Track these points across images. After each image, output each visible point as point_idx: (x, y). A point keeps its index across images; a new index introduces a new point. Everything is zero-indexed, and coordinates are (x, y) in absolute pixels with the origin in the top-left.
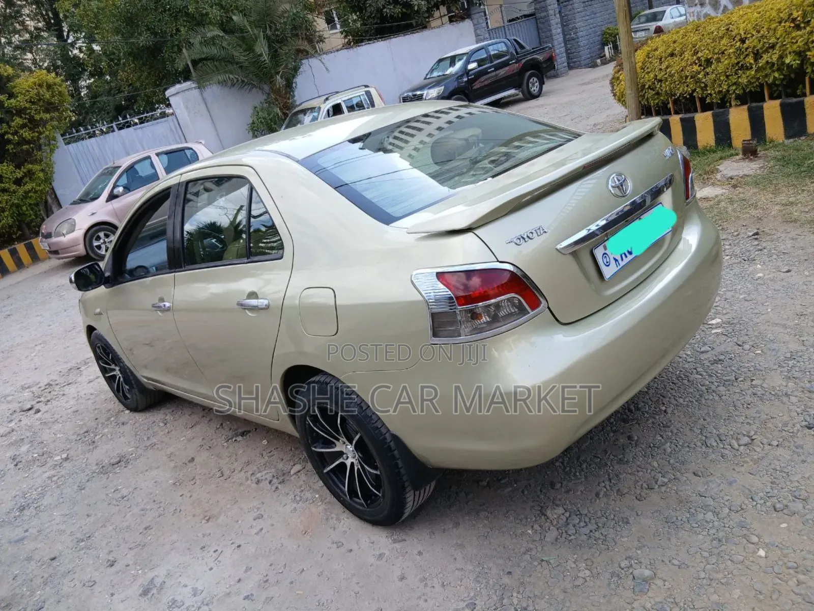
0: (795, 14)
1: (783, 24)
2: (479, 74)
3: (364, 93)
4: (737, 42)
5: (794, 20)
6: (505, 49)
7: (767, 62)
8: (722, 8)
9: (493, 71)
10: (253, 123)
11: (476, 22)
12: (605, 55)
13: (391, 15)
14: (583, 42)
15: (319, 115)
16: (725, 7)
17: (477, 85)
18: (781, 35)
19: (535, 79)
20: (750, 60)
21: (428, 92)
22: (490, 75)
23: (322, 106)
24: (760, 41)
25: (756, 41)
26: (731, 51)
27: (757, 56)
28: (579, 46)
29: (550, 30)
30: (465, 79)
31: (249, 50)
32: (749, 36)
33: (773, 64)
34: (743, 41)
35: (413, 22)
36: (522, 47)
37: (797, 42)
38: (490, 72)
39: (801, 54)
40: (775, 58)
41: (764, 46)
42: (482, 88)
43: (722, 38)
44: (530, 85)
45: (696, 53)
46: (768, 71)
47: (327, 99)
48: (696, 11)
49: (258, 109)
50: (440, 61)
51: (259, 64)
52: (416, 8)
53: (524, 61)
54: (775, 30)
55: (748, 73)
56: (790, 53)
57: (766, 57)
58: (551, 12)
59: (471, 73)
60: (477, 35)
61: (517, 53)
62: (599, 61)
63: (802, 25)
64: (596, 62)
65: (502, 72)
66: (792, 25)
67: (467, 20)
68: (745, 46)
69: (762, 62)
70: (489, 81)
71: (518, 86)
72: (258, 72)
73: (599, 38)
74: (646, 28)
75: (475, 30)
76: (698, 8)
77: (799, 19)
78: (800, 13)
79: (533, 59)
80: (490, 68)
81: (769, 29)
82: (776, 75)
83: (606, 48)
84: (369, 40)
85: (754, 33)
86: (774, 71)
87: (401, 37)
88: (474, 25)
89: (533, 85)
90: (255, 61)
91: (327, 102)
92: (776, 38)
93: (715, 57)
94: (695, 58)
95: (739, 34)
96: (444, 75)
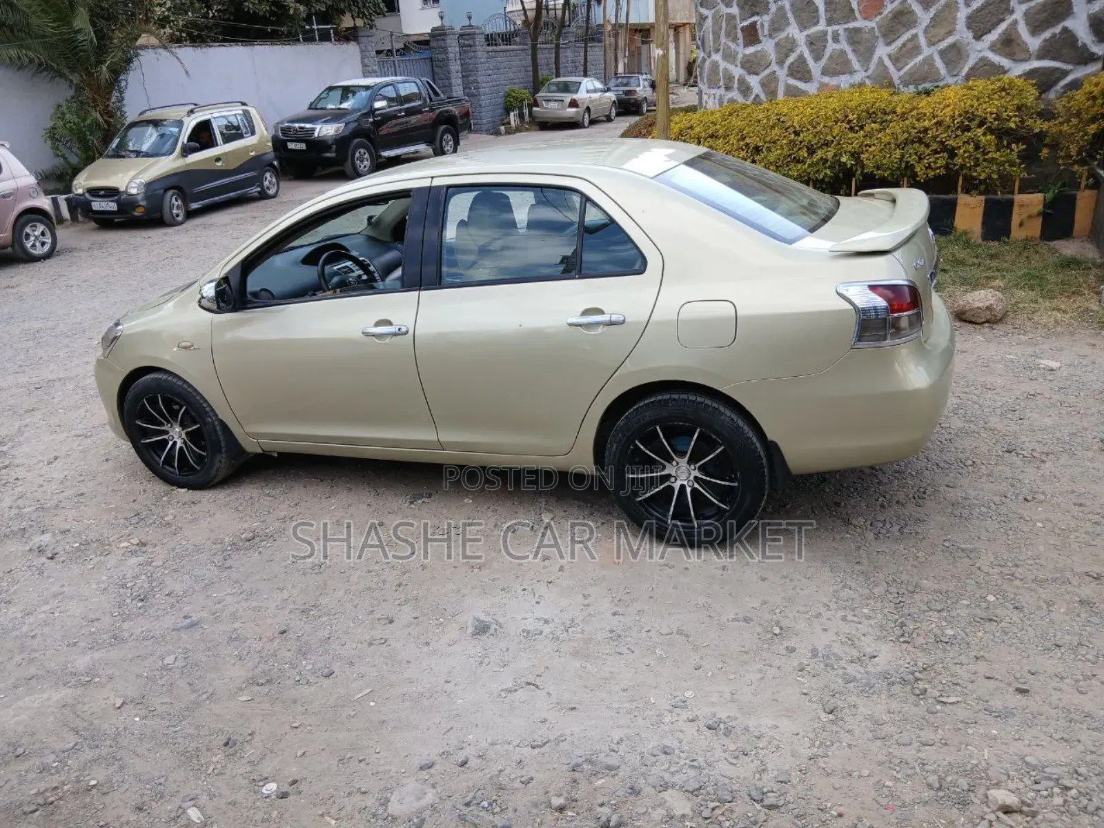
0: (851, 117)
1: (839, 124)
2: (387, 118)
3: (241, 112)
4: (790, 134)
5: (849, 122)
6: (416, 90)
7: (822, 158)
8: (752, 97)
9: (403, 117)
10: (53, 128)
11: (363, 48)
12: (509, 123)
13: (254, 12)
14: (484, 100)
15: (180, 131)
16: (757, 96)
17: (384, 130)
18: (838, 135)
19: (450, 137)
20: (804, 153)
21: (321, 128)
22: (400, 121)
23: (186, 120)
24: (815, 136)
25: (811, 136)
26: (784, 141)
27: (811, 151)
28: (480, 106)
29: (449, 79)
30: (371, 120)
31: (61, 20)
32: (804, 129)
33: (826, 161)
34: (797, 133)
35: (284, 29)
36: (436, 94)
37: (852, 143)
38: (399, 117)
39: (855, 156)
40: (830, 155)
41: (819, 142)
42: (389, 134)
43: (773, 127)
44: (444, 142)
45: (743, 139)
46: (820, 167)
47: (192, 112)
48: (718, 94)
49: (64, 109)
50: (330, 89)
51: (75, 44)
52: (291, 12)
53: (438, 111)
54: (831, 128)
55: (799, 166)
56: (845, 152)
57: (820, 154)
58: (451, 55)
59: (377, 112)
60: (364, 65)
61: (431, 100)
62: (502, 128)
63: (857, 128)
64: (499, 130)
65: (414, 119)
66: (848, 126)
67: (352, 42)
68: (800, 139)
69: (816, 158)
70: (398, 128)
71: (430, 141)
72: (70, 55)
73: (501, 100)
74: (560, 98)
75: (363, 58)
76: (722, 91)
77: (855, 121)
78: (855, 116)
79: (447, 111)
80: (400, 111)
81: (825, 126)
82: (828, 172)
83: (512, 114)
84: (224, 41)
85: (810, 127)
86: (825, 168)
87: (267, 47)
88: (362, 51)
89: (447, 143)
90: (69, 39)
91: (193, 116)
92: (832, 136)
93: (767, 145)
94: (742, 143)
95: (793, 126)
96: (339, 109)
